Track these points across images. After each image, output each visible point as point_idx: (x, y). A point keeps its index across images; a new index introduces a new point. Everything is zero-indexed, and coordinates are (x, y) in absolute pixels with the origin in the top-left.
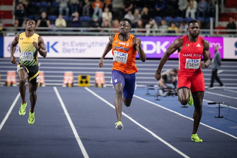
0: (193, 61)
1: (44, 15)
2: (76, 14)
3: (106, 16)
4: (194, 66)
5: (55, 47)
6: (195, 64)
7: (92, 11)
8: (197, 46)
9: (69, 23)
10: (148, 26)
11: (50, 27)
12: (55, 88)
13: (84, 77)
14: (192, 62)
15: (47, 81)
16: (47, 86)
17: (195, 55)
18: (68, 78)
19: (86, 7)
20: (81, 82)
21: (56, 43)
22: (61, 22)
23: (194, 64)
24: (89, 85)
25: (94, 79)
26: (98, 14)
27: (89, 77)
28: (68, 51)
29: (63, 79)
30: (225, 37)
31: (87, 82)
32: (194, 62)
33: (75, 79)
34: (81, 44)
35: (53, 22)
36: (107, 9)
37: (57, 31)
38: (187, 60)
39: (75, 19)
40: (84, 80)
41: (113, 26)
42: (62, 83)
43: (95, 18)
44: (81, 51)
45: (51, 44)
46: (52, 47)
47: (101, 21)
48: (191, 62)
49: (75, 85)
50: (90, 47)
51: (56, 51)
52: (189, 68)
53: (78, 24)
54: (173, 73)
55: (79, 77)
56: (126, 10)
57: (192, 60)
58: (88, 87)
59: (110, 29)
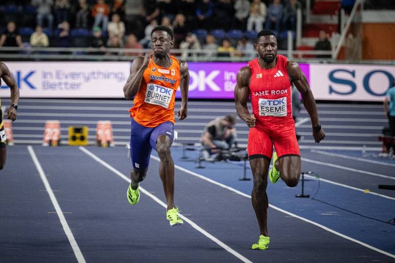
0: (272, 103)
1: (11, 27)
2: (65, 25)
3: (115, 28)
4: (274, 111)
5: (31, 80)
6: (276, 108)
7: (91, 20)
8: (275, 76)
9: (54, 41)
10: (184, 45)
11: (22, 46)
12: (30, 149)
13: (78, 130)
14: (270, 105)
15: (16, 136)
16: (16, 144)
17: (273, 92)
18: (52, 131)
19: (82, 14)
20: (74, 138)
21: (31, 73)
22: (39, 38)
23: (274, 109)
24: (86, 142)
25: (94, 133)
26: (101, 25)
27: (86, 130)
28: (52, 86)
29: (43, 132)
30: (313, 63)
31: (82, 138)
32: (274, 104)
33: (63, 133)
34: (74, 75)
35: (27, 39)
36: (116, 17)
37: (33, 53)
38: (261, 101)
39: (64, 34)
40: (78, 135)
41: (126, 45)
42: (42, 139)
43: (97, 32)
44: (74, 86)
45: (23, 75)
46: (25, 80)
47: (106, 36)
48: (267, 105)
49: (63, 142)
50: (88, 79)
51: (32, 87)
52: (266, 115)
53: (69, 41)
54: (225, 123)
55: (70, 130)
56: (149, 18)
57: (270, 101)
58: (86, 146)
59: (121, 51)
